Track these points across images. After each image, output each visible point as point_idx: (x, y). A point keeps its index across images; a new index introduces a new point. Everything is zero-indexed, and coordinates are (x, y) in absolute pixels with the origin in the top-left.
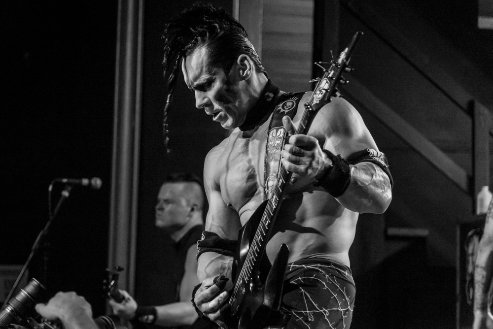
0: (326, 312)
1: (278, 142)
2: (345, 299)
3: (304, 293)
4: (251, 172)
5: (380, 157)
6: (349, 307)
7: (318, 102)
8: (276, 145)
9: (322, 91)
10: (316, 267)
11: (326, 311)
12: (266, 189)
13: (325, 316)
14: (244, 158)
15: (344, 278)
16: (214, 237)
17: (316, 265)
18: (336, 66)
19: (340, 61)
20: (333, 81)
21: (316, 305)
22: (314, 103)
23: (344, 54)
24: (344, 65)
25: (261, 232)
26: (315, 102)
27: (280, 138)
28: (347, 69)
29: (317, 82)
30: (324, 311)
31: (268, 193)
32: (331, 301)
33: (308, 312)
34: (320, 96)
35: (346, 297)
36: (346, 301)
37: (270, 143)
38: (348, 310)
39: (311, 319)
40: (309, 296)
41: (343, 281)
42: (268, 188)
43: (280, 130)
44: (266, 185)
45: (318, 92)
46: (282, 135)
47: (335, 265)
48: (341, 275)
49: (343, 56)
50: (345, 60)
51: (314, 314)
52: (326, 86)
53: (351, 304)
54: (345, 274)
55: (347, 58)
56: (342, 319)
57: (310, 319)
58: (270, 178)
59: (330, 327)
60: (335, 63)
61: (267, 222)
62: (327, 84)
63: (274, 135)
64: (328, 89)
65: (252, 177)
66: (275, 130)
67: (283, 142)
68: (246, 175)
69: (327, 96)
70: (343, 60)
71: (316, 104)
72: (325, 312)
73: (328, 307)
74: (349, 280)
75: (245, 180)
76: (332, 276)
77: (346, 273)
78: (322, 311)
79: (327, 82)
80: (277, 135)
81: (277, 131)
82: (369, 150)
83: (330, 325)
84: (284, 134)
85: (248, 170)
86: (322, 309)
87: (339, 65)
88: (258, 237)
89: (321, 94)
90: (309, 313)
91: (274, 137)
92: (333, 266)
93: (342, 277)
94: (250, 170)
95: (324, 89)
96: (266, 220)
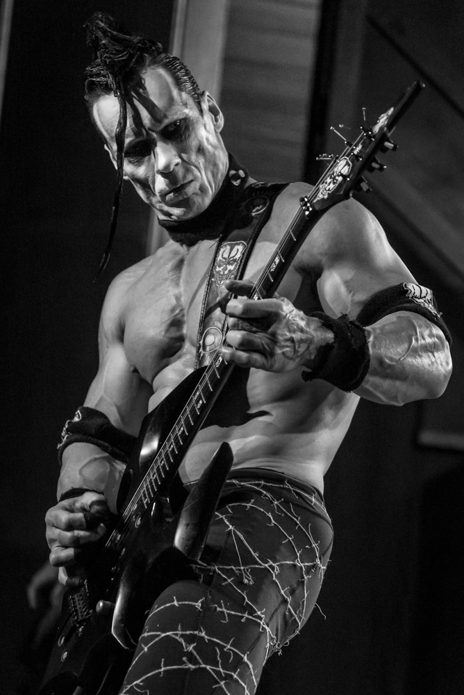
0: (275, 567)
1: (231, 267)
2: (311, 545)
3: (234, 532)
4: (178, 314)
5: (425, 297)
6: (318, 561)
7: (326, 197)
8: (226, 272)
9: (337, 178)
10: (258, 485)
11: (274, 565)
12: (201, 350)
13: (272, 574)
14: (170, 289)
15: (308, 507)
16: (100, 421)
17: (257, 482)
18: (369, 137)
19: (376, 129)
20: (359, 163)
21: (255, 555)
22: (318, 199)
23: (385, 118)
24: (383, 137)
25: (187, 419)
26: (320, 196)
27: (235, 261)
28: (387, 144)
29: (329, 162)
30: (270, 566)
31: (204, 356)
32: (282, 549)
33: (242, 568)
34: (332, 186)
35: (312, 541)
36: (313, 549)
37: (218, 269)
38: (314, 566)
39: (249, 580)
40: (242, 538)
41: (308, 512)
42: (204, 348)
43: (236, 247)
44: (201, 342)
45: (329, 180)
46: (239, 255)
47: (294, 483)
48: (303, 502)
49: (383, 120)
50: (385, 129)
51: (253, 571)
52: (345, 171)
53: (322, 554)
54: (312, 502)
55: (390, 125)
56: (304, 582)
57: (246, 581)
58: (211, 329)
59: (283, 595)
60: (366, 131)
61: (201, 402)
62: (347, 168)
63: (226, 255)
64: (348, 176)
65: (176, 323)
66: (228, 247)
67: (239, 269)
68: (167, 318)
69: (344, 187)
70: (381, 129)
71: (323, 199)
72: (273, 568)
73: (278, 557)
74: (318, 511)
75: (163, 328)
76: (286, 503)
77: (313, 500)
78: (267, 565)
79: (347, 164)
80: (231, 256)
81: (231, 250)
82: (405, 285)
83: (282, 592)
84: (243, 254)
85: (173, 310)
86: (267, 562)
87: (374, 137)
88: (180, 429)
89: (334, 183)
90: (244, 570)
91: (225, 258)
92: (288, 486)
93: (305, 505)
94: (177, 312)
95: (342, 175)
96: (199, 398)
